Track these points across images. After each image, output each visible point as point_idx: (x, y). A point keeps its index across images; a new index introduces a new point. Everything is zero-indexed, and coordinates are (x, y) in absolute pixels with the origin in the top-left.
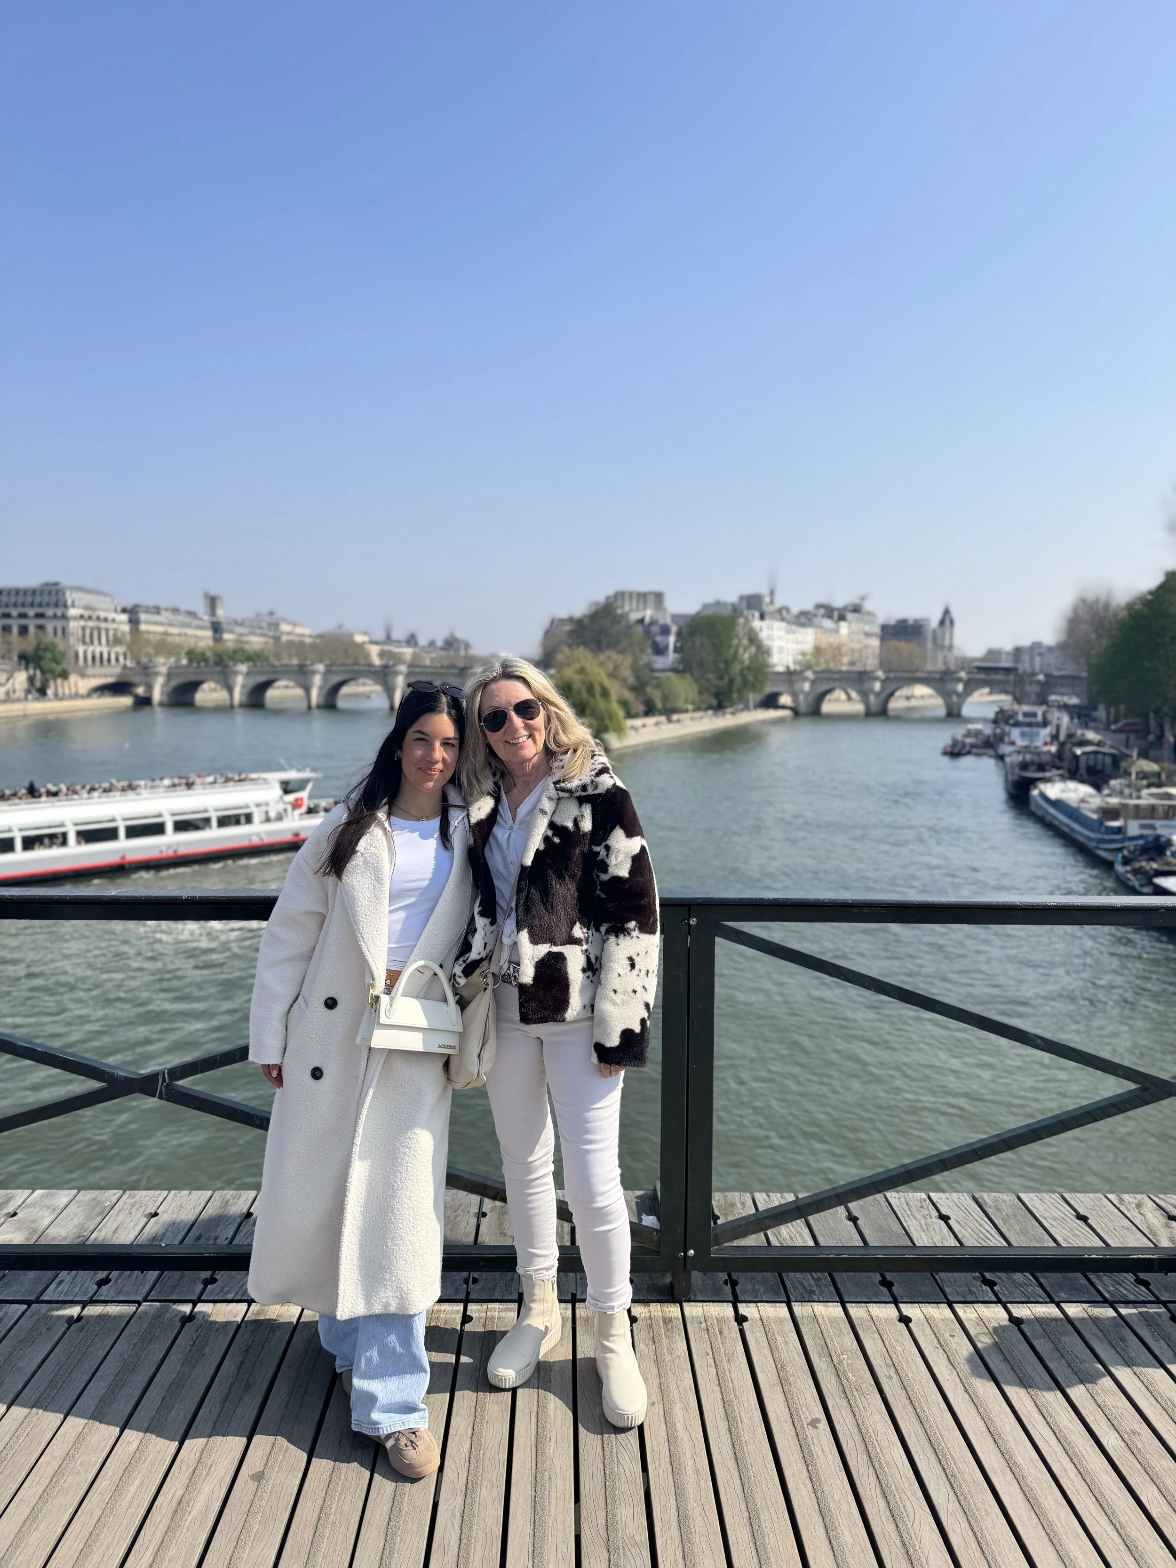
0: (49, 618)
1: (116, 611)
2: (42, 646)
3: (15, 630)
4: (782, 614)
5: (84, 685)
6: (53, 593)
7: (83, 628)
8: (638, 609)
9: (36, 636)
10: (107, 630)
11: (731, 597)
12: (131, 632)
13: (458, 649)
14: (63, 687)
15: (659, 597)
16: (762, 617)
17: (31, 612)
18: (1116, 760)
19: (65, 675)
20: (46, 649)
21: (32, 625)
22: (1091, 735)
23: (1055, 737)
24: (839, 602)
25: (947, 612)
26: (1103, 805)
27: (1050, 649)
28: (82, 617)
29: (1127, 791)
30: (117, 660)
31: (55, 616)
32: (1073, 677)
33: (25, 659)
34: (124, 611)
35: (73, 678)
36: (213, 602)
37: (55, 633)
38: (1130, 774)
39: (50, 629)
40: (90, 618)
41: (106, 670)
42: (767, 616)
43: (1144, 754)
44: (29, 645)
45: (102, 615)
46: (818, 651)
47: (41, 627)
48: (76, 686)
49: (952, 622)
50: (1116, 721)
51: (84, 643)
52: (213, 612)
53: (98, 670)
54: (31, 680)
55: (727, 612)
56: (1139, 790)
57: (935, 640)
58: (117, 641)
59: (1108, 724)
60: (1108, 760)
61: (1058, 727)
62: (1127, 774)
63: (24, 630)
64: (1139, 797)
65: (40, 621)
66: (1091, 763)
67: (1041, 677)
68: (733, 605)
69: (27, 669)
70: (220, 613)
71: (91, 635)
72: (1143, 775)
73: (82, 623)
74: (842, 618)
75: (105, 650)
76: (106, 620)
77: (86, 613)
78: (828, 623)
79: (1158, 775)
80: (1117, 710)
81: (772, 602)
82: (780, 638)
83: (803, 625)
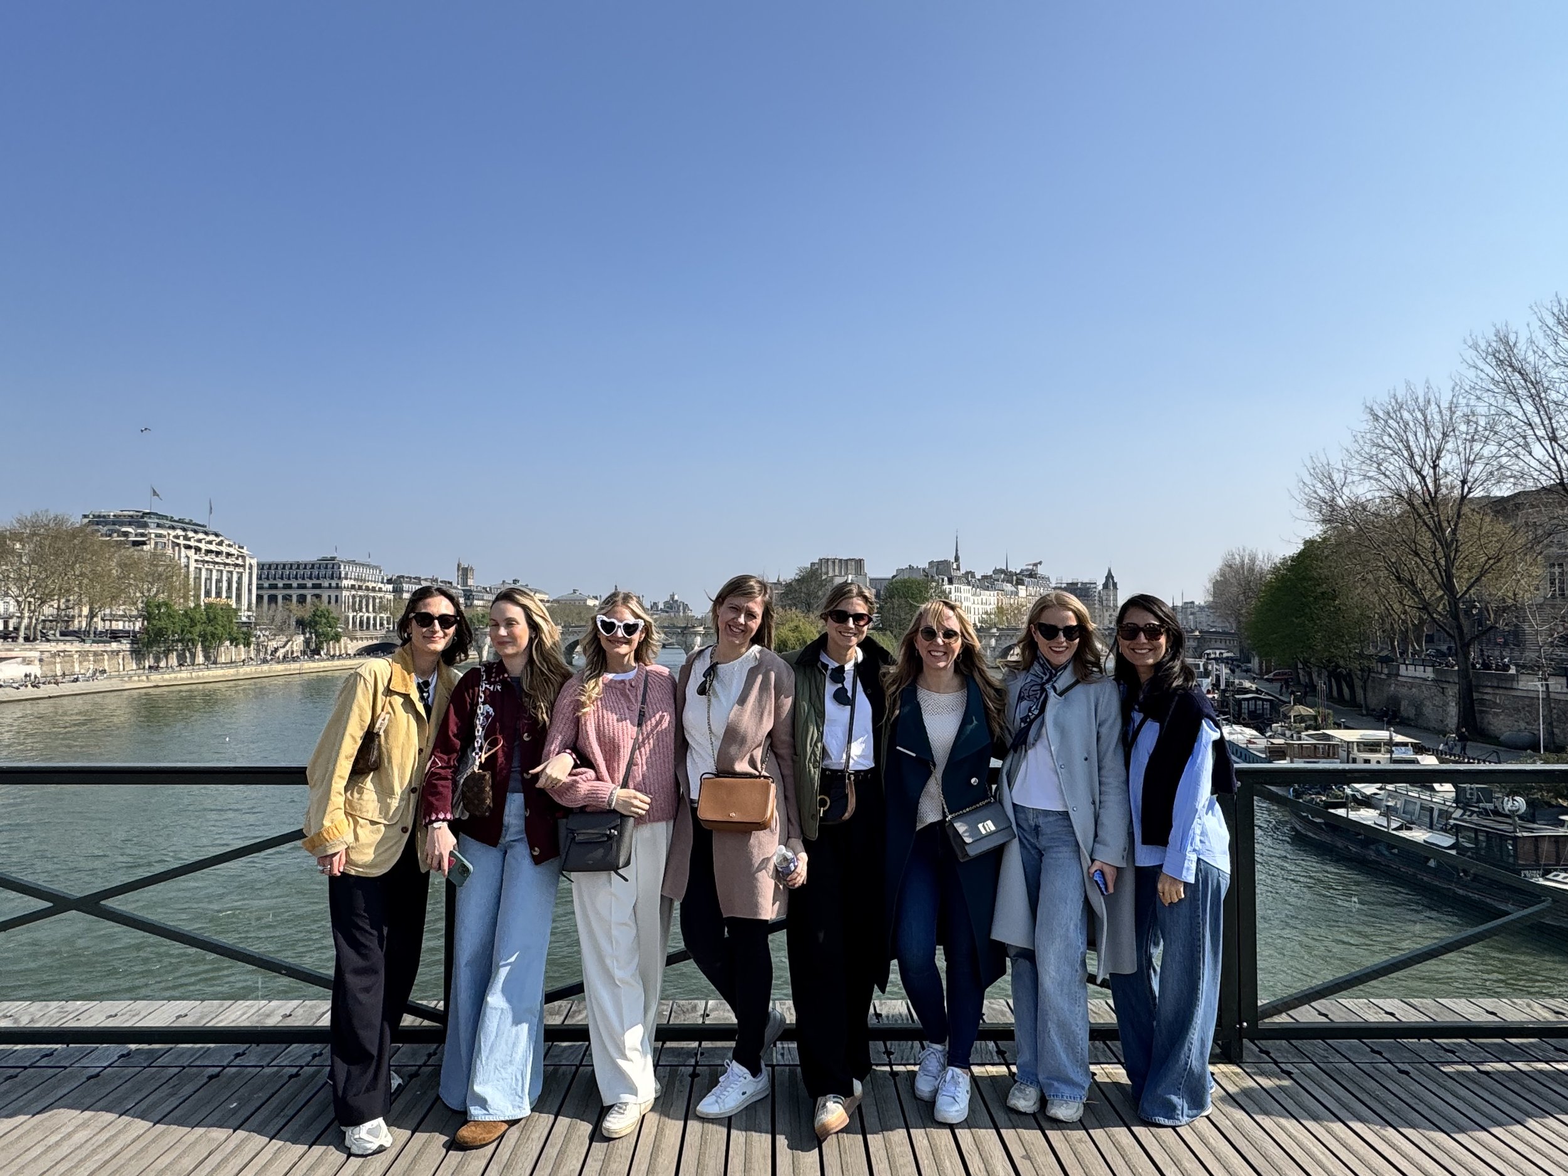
0: (325, 588)
1: (382, 582)
2: (319, 613)
3: (294, 599)
4: (968, 578)
5: (353, 647)
6: (330, 566)
7: (354, 597)
8: (840, 575)
9: (313, 604)
10: (374, 598)
11: (922, 563)
12: (395, 599)
13: (678, 612)
14: (334, 649)
15: (859, 563)
16: (950, 582)
17: (309, 584)
18: (1275, 705)
19: (337, 638)
20: (323, 615)
21: (309, 594)
22: (1247, 684)
23: (1216, 686)
24: (1015, 568)
25: (1110, 576)
26: (1269, 745)
27: (1201, 608)
28: (353, 587)
29: (1288, 733)
30: (381, 624)
31: (330, 587)
32: (1224, 633)
33: (301, 624)
34: (389, 581)
35: (343, 640)
36: (465, 572)
37: (329, 602)
38: (1290, 718)
39: (325, 598)
40: (360, 588)
41: (372, 633)
42: (954, 581)
43: (1298, 701)
44: (306, 612)
45: (371, 585)
46: (1000, 610)
47: (318, 596)
48: (346, 648)
49: (1115, 585)
50: (1267, 673)
51: (354, 610)
52: (465, 583)
53: (366, 633)
54: (307, 642)
55: (920, 577)
56: (1299, 733)
57: (1101, 601)
58: (383, 608)
59: (1261, 674)
60: (1267, 705)
61: (1218, 678)
62: (1286, 717)
63: (302, 599)
64: (1300, 739)
65: (317, 591)
66: (1252, 707)
67: (1197, 633)
68: (924, 570)
69: (304, 633)
70: (470, 582)
71: (361, 602)
72: (1301, 719)
73: (353, 592)
74: (1020, 582)
75: (372, 616)
76: (374, 590)
77: (357, 584)
78: (1009, 587)
79: (1315, 718)
80: (1269, 662)
81: (958, 568)
82: (967, 599)
83: (987, 589)
